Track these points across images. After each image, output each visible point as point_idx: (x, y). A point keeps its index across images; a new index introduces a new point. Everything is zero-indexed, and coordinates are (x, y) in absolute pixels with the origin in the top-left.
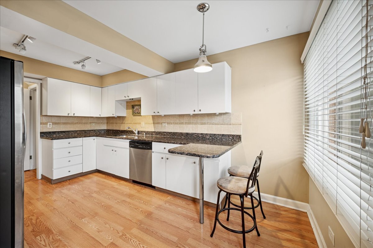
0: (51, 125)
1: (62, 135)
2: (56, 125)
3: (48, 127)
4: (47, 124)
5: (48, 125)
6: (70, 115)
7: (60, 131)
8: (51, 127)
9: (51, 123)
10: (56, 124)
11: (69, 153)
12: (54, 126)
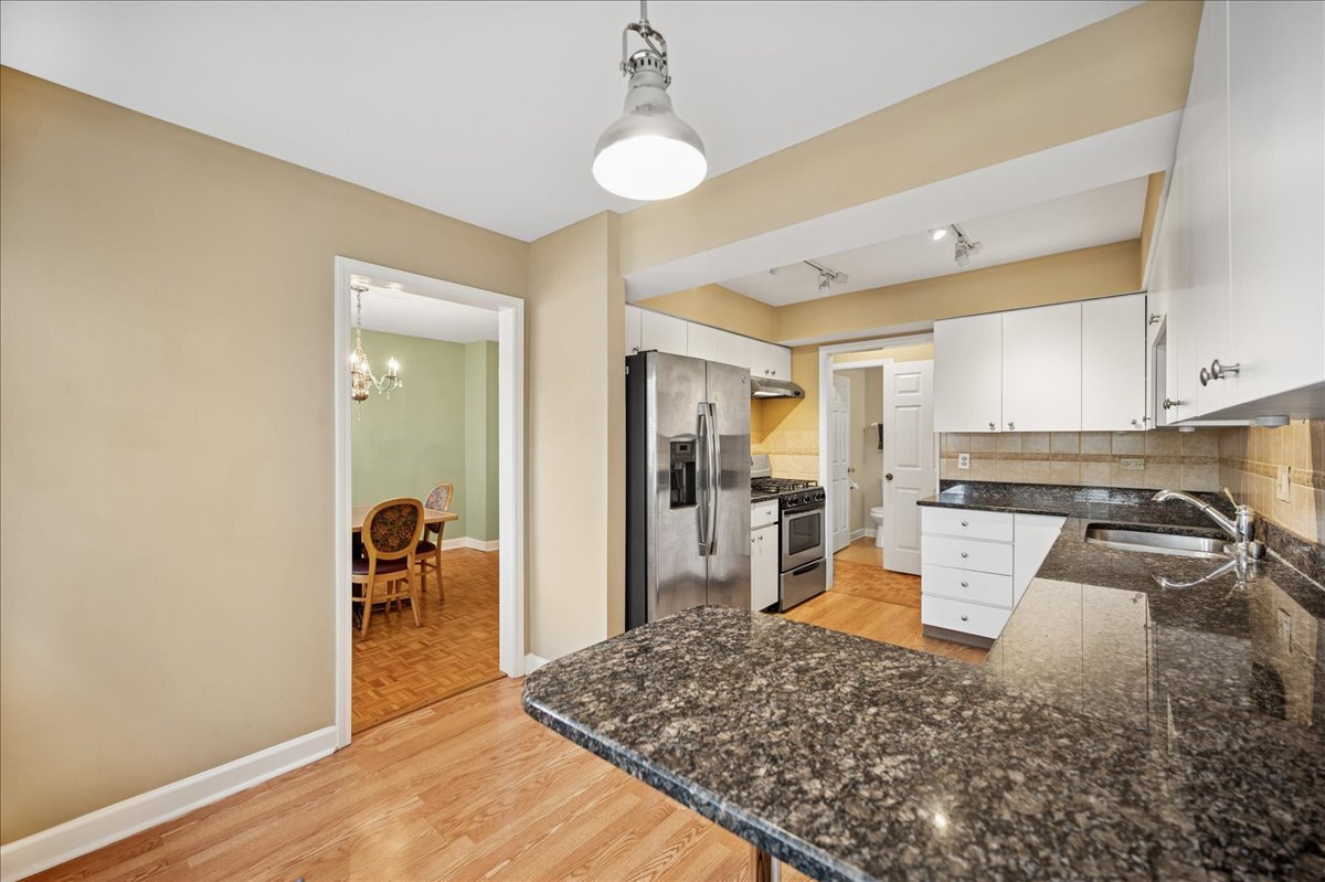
0: (968, 461)
1: (997, 496)
2: (981, 461)
3: (960, 466)
4: (957, 457)
5: (960, 461)
6: (998, 430)
7: (993, 480)
8: (967, 467)
9: (968, 456)
10: (980, 458)
11: (965, 556)
12: (976, 463)
